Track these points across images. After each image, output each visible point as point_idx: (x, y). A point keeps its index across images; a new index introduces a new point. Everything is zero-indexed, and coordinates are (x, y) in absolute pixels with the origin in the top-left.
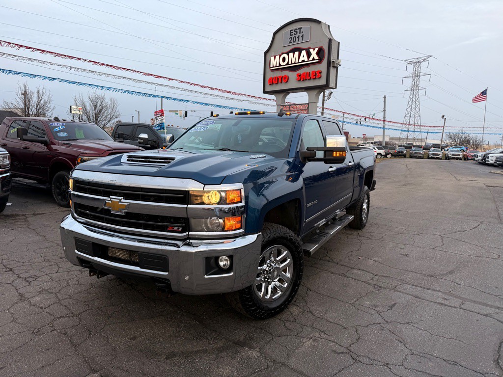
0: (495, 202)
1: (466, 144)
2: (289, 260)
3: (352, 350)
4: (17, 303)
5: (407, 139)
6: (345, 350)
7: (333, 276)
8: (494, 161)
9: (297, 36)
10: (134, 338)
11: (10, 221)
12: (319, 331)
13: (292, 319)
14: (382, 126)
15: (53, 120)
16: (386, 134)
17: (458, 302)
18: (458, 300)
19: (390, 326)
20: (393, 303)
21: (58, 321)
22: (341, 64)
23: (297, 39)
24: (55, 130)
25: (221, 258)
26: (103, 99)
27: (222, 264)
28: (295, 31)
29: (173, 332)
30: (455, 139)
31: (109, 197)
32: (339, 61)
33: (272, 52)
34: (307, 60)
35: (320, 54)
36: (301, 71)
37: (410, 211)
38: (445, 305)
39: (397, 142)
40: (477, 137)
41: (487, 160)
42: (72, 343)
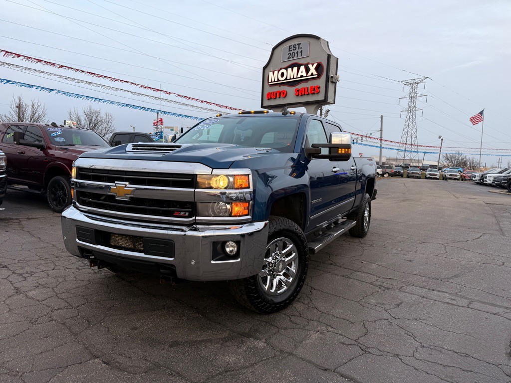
0: (495, 217)
1: (463, 165)
2: (294, 254)
3: (361, 342)
4: (13, 295)
5: (404, 159)
6: (354, 342)
7: (337, 278)
8: (492, 181)
9: (296, 52)
10: (136, 328)
11: (4, 224)
12: (325, 325)
13: (298, 314)
14: (379, 145)
15: (50, 125)
16: (382, 155)
17: (465, 302)
18: (466, 301)
19: (398, 322)
20: (400, 301)
21: (56, 313)
22: (339, 79)
23: (296, 55)
24: (52, 135)
25: (228, 243)
26: (99, 113)
27: (228, 250)
28: (294, 47)
29: (176, 323)
30: (452, 161)
31: (114, 183)
32: (337, 77)
33: (271, 67)
34: (306, 75)
35: (319, 70)
36: (300, 86)
37: (411, 223)
38: (453, 305)
39: (394, 163)
40: (473, 159)
41: (485, 180)
42: (71, 332)
